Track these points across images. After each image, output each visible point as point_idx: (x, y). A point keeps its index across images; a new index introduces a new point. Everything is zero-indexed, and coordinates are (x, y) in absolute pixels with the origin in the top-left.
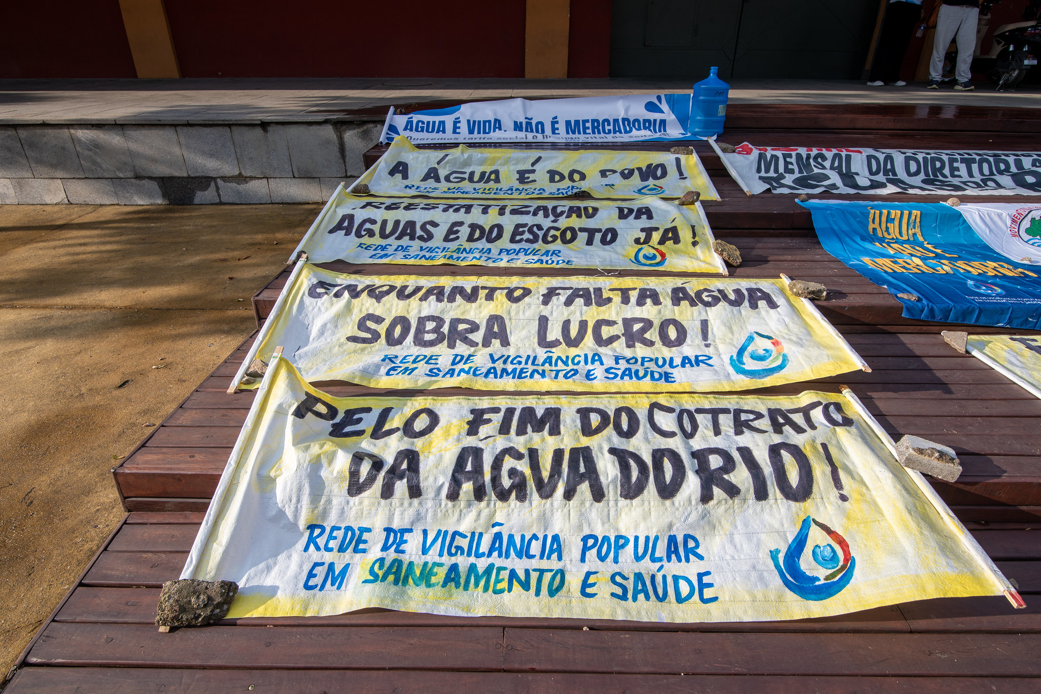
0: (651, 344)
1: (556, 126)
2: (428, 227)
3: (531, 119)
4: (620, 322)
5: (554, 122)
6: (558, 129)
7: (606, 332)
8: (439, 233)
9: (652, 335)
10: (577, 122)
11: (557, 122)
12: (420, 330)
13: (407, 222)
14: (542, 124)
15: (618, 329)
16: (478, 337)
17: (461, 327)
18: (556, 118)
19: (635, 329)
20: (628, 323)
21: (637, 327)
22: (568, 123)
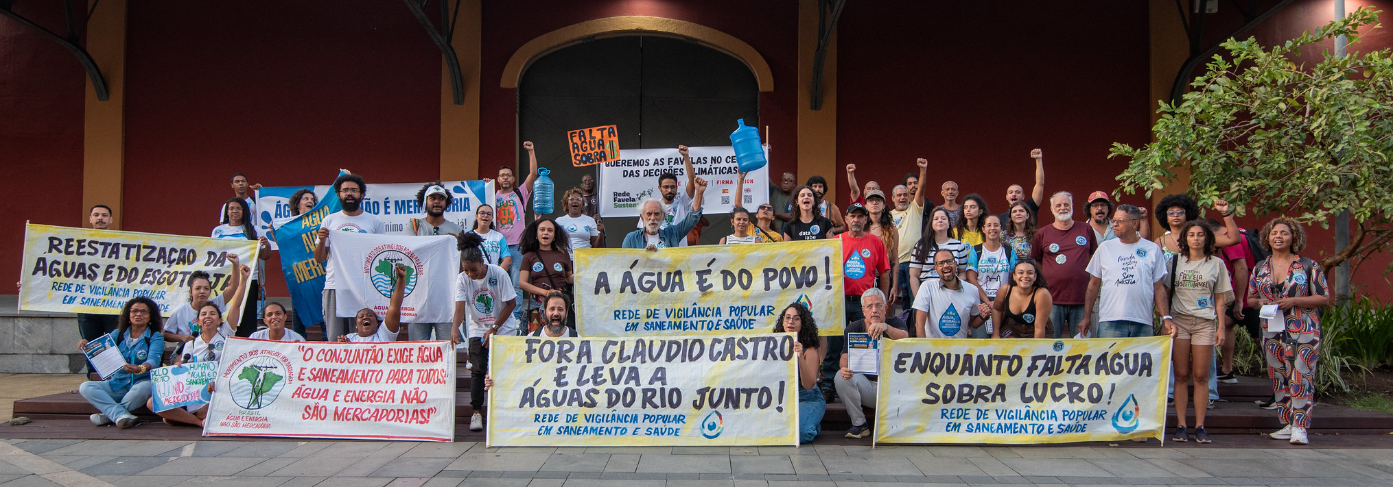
0: (1082, 400)
1: (388, 205)
2: (93, 268)
3: (369, 199)
4: (1066, 385)
5: (386, 202)
6: (389, 207)
7: (1059, 392)
8: (100, 272)
9: (1084, 395)
10: (403, 202)
11: (389, 202)
12: (961, 394)
13: (80, 264)
14: (378, 203)
15: (1064, 390)
16: (989, 396)
17: (983, 391)
18: (387, 198)
19: (1074, 391)
20: (1070, 385)
21: (1075, 389)
22: (397, 202)
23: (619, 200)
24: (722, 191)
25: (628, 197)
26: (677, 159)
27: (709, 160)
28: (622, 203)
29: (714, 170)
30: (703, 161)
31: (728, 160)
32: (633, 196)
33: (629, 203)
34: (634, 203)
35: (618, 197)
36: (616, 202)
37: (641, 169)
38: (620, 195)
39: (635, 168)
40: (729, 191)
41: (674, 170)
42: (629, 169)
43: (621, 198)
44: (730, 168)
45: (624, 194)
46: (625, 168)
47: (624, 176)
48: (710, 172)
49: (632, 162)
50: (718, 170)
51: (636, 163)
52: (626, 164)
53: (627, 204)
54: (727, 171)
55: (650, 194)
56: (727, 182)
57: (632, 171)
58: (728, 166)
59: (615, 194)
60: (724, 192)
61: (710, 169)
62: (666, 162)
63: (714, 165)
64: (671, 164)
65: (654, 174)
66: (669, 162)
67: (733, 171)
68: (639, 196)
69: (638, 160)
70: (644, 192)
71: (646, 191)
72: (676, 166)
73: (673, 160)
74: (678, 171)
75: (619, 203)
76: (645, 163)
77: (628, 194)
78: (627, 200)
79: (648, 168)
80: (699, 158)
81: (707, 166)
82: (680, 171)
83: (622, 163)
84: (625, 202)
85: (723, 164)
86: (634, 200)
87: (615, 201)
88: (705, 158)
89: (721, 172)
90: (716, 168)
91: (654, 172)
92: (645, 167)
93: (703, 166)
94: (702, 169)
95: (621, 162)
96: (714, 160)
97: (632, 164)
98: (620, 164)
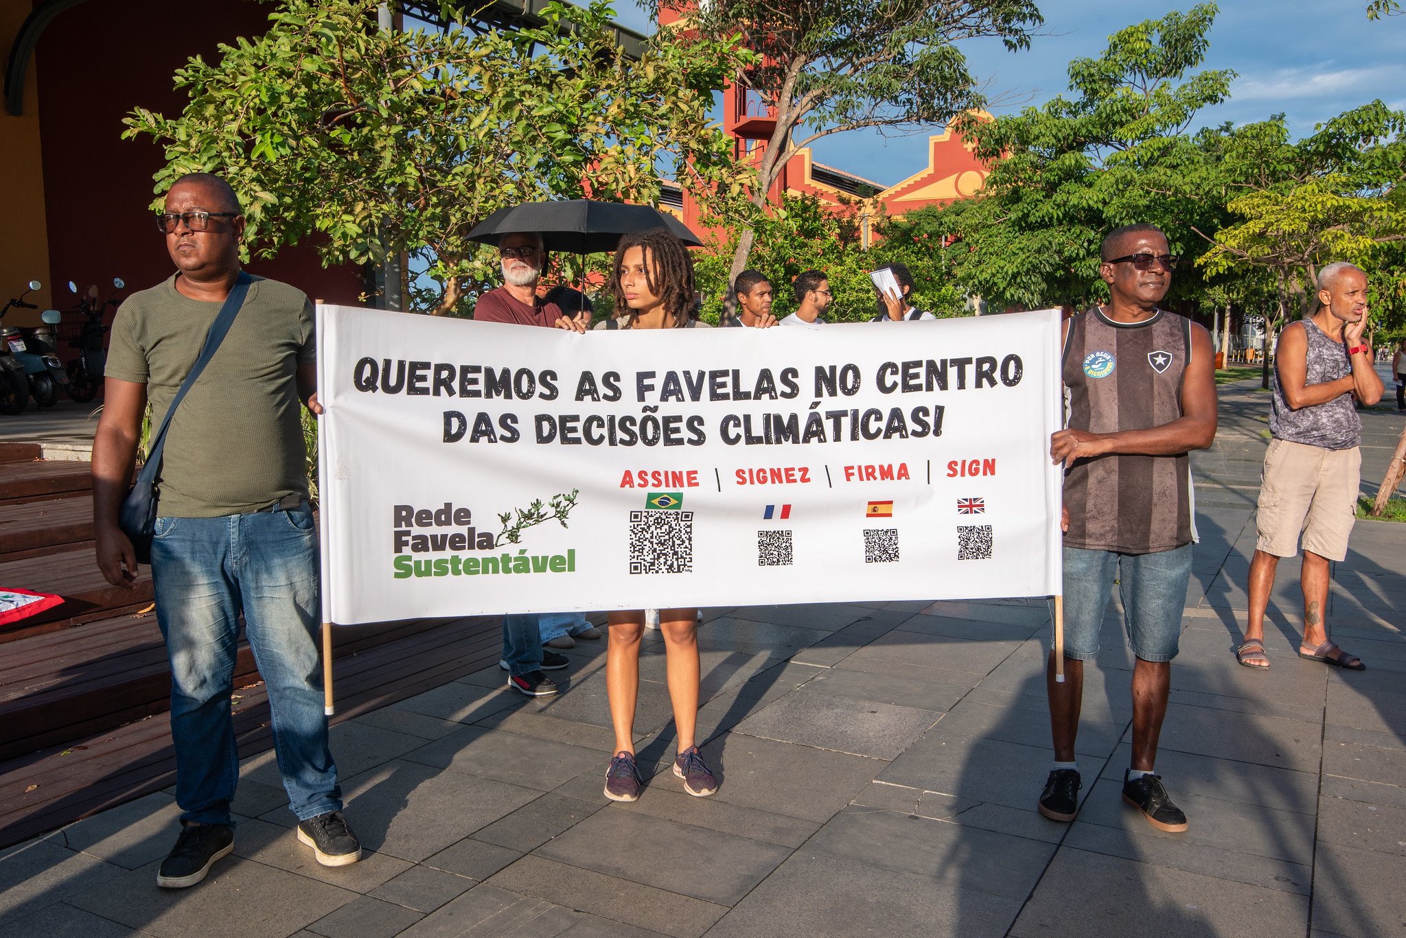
23: (421, 544)
24: (866, 509)
25: (464, 530)
26: (671, 377)
27: (806, 382)
28: (433, 556)
29: (828, 425)
30: (780, 387)
31: (889, 380)
32: (485, 522)
33: (465, 555)
34: (487, 553)
35: (416, 530)
36: (407, 551)
37: (526, 410)
38: (424, 517)
39: (496, 407)
40: (894, 509)
41: (667, 420)
42: (471, 408)
43: (427, 531)
44: (896, 414)
45: (446, 514)
46: (447, 402)
47: (450, 437)
48: (815, 430)
49: (481, 377)
50: (846, 423)
51: (500, 384)
52: (456, 385)
53: (455, 560)
54: (883, 425)
55: (562, 515)
56: (886, 473)
57: (483, 418)
58: (886, 404)
59: (403, 514)
60: (873, 514)
61: (815, 420)
62: (628, 386)
63: (829, 403)
64: (652, 398)
65: (580, 434)
66: (642, 390)
67: (911, 426)
68: (512, 523)
69: (506, 372)
70: (537, 504)
71: (546, 500)
72: (670, 408)
73: (658, 382)
74: (683, 425)
75: (417, 556)
76: (539, 388)
77: (463, 516)
78: (456, 542)
79: (555, 409)
80: (765, 375)
81: (799, 408)
82: (690, 425)
83: (438, 382)
84: (448, 553)
85: (867, 398)
86: (487, 541)
87: (399, 545)
88: (789, 374)
89: (861, 428)
90: (836, 416)
91: (580, 425)
92: (536, 406)
93: (783, 408)
94: (778, 419)
95: (430, 374)
96: (826, 380)
97: (481, 386)
98: (429, 384)
